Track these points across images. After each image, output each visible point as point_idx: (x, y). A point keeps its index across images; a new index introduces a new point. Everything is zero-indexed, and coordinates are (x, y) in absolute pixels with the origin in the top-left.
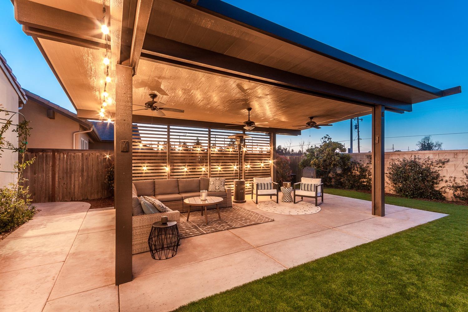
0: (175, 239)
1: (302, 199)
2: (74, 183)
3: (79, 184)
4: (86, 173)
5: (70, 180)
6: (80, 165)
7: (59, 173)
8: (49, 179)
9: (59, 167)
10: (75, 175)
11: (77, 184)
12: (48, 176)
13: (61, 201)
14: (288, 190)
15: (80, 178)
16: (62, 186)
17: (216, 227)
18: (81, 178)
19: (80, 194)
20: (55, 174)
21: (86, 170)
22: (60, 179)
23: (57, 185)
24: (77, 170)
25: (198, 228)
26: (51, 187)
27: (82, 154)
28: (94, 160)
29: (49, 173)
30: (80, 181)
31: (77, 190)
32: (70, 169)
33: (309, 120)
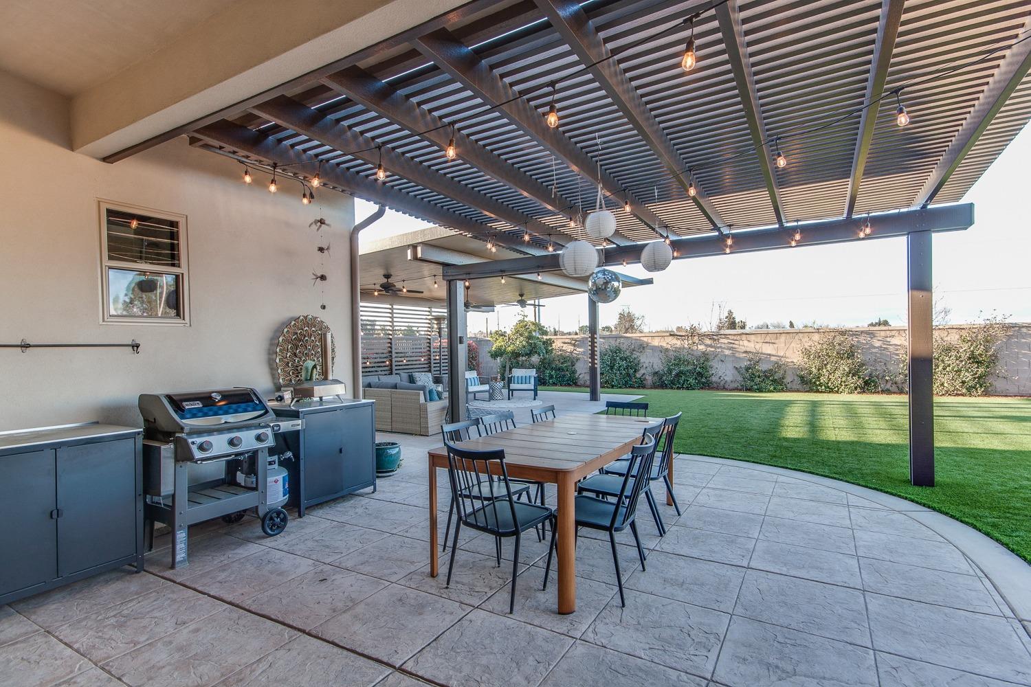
1: (515, 393)
33: (520, 298)
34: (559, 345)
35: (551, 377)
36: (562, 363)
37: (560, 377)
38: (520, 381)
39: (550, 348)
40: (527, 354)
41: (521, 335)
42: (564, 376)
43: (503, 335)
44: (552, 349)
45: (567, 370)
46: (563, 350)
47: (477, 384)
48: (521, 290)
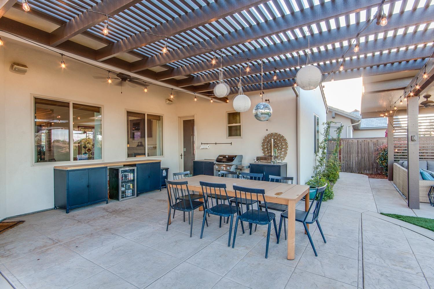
2: (353, 161)
5: (350, 159)
6: (356, 148)
7: (343, 154)
9: (343, 150)
10: (353, 156)
11: (355, 162)
15: (357, 158)
16: (345, 162)
20: (341, 154)
21: (360, 153)
22: (344, 158)
23: (342, 162)
24: (354, 152)
27: (358, 141)
28: (365, 145)
30: (356, 160)
31: (355, 166)
32: (350, 151)
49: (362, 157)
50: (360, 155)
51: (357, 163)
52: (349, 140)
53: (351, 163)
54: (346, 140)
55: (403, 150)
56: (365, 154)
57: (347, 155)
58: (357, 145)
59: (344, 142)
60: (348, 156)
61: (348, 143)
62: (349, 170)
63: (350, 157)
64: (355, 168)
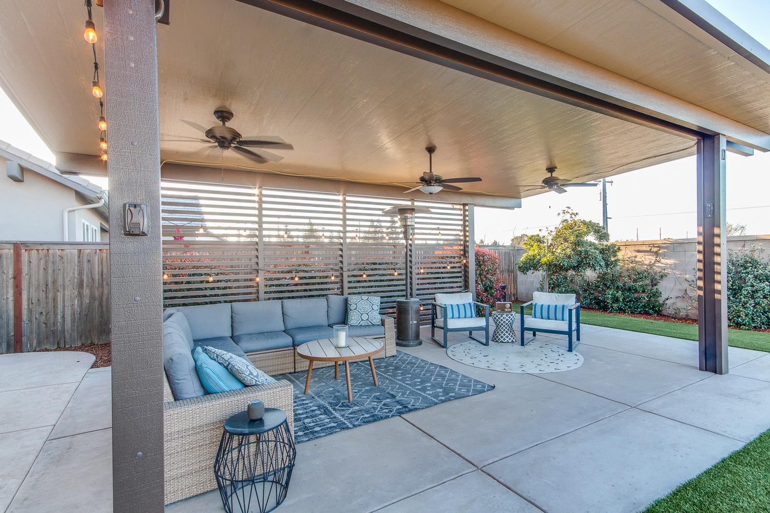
0: (282, 454)
1: (534, 335)
2: (64, 312)
3: (74, 314)
4: (88, 291)
5: (54, 306)
6: (74, 273)
7: (29, 292)
8: (7, 303)
9: (30, 278)
10: (64, 295)
11: (70, 314)
12: (5, 298)
13: (35, 351)
14: (507, 318)
15: (76, 300)
16: (36, 318)
17: (372, 410)
18: (78, 300)
19: (76, 334)
20: (20, 294)
21: (87, 286)
22: (32, 303)
23: (25, 317)
24: (67, 283)
25: (332, 414)
26: (12, 322)
27: (80, 251)
28: (104, 263)
29: (7, 292)
30: (76, 307)
31: (70, 325)
32: (54, 282)
33: (549, 175)
34: (630, 254)
35: (616, 300)
36: (635, 281)
37: (630, 301)
38: (545, 314)
39: (613, 259)
40: (574, 268)
41: (566, 240)
42: (638, 299)
43: (539, 240)
44: (616, 261)
45: (644, 292)
46: (636, 262)
47: (469, 314)
48: (550, 159)
49: (92, 297)
50: (86, 292)
51: (77, 316)
52: (51, 247)
53: (59, 317)
54: (40, 247)
55: (190, 275)
56: (102, 287)
57: (42, 295)
58: (79, 262)
59: (34, 253)
60: (47, 297)
61: (47, 255)
62: (52, 340)
63: (55, 299)
64: (73, 330)
